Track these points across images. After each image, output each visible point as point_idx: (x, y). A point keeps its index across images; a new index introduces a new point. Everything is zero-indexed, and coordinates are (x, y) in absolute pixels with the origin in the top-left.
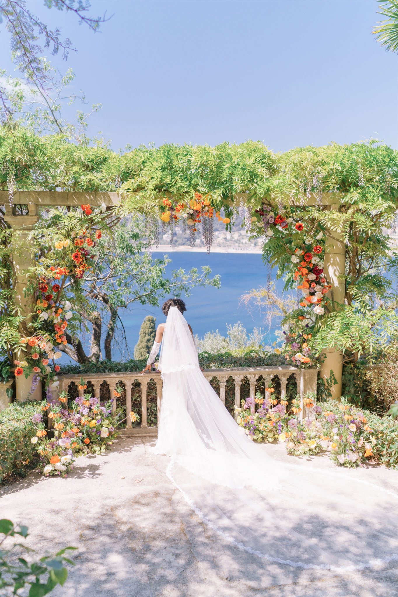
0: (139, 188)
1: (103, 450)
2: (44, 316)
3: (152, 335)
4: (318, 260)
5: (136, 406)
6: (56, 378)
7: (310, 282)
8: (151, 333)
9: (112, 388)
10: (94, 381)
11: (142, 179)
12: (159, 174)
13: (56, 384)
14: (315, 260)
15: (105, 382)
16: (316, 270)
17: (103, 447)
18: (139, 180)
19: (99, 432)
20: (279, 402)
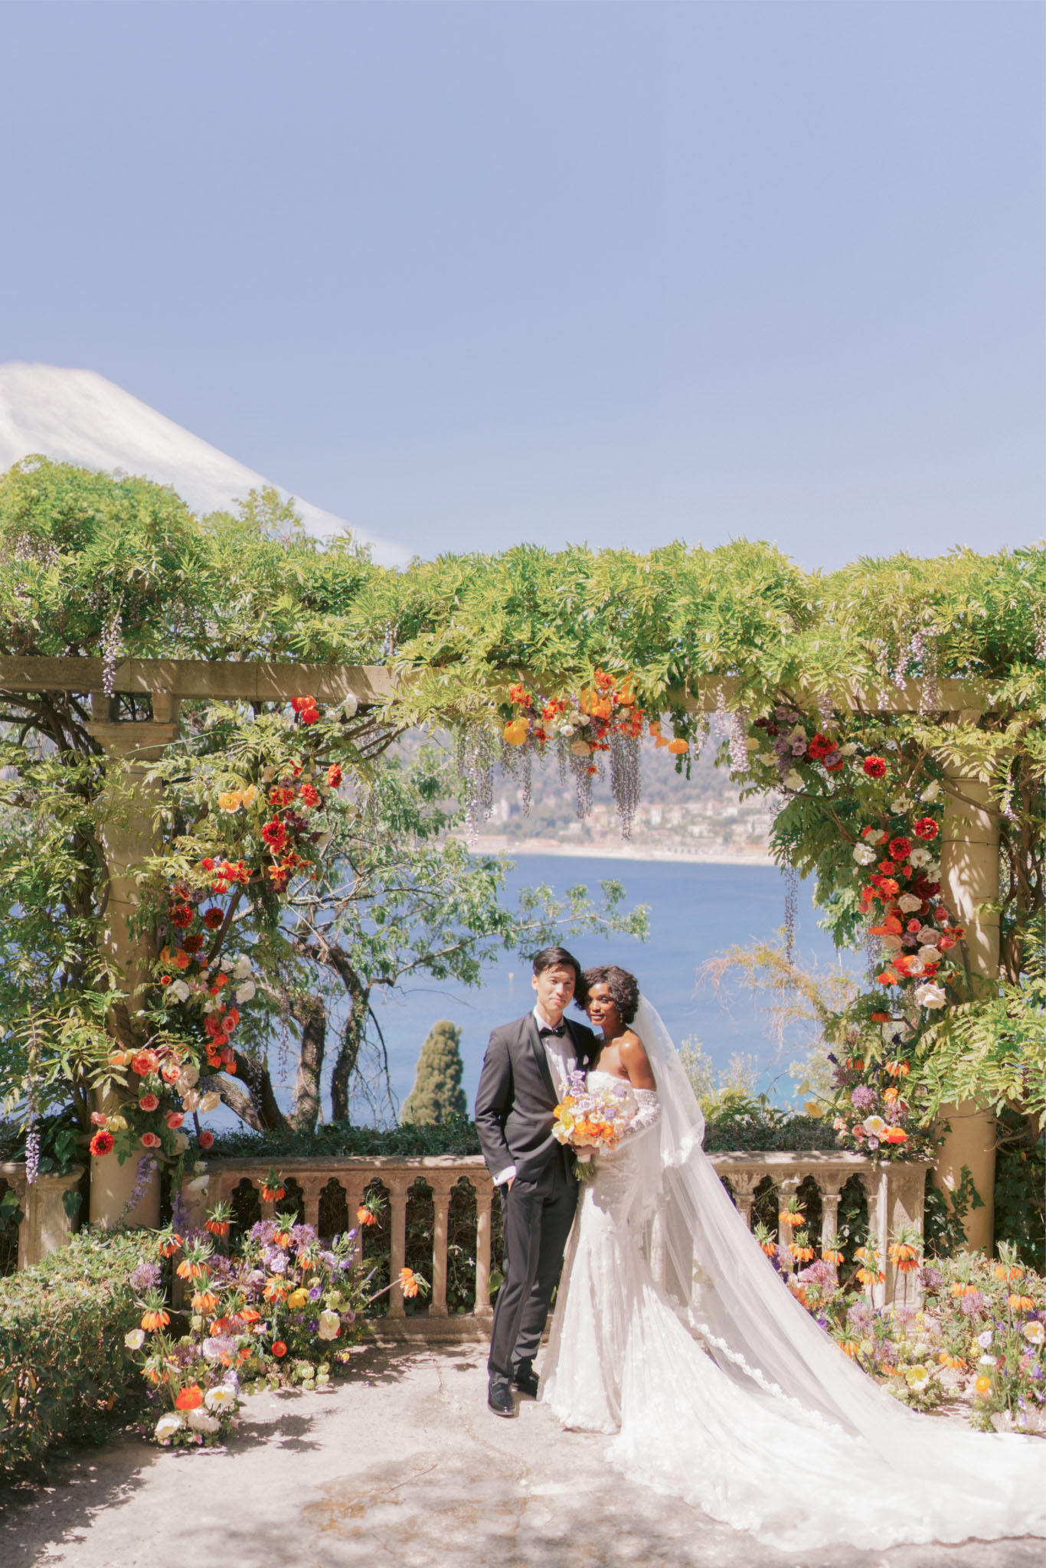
0: (448, 657)
1: (323, 1378)
2: (179, 991)
3: (451, 1071)
4: (927, 857)
5: (419, 1256)
6: (201, 1165)
7: (905, 918)
8: (448, 1066)
9: (351, 1200)
10: (302, 1178)
11: (455, 631)
12: (501, 619)
13: (200, 1182)
14: (919, 857)
15: (334, 1182)
16: (919, 884)
17: (324, 1368)
18: (448, 634)
19: (313, 1325)
20: (818, 1254)
